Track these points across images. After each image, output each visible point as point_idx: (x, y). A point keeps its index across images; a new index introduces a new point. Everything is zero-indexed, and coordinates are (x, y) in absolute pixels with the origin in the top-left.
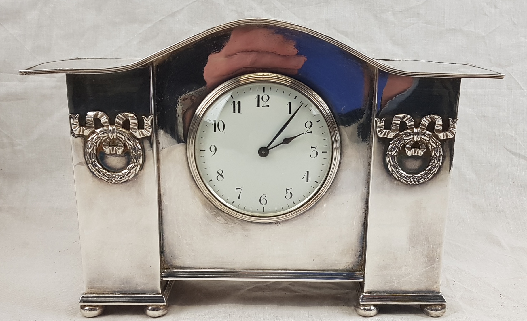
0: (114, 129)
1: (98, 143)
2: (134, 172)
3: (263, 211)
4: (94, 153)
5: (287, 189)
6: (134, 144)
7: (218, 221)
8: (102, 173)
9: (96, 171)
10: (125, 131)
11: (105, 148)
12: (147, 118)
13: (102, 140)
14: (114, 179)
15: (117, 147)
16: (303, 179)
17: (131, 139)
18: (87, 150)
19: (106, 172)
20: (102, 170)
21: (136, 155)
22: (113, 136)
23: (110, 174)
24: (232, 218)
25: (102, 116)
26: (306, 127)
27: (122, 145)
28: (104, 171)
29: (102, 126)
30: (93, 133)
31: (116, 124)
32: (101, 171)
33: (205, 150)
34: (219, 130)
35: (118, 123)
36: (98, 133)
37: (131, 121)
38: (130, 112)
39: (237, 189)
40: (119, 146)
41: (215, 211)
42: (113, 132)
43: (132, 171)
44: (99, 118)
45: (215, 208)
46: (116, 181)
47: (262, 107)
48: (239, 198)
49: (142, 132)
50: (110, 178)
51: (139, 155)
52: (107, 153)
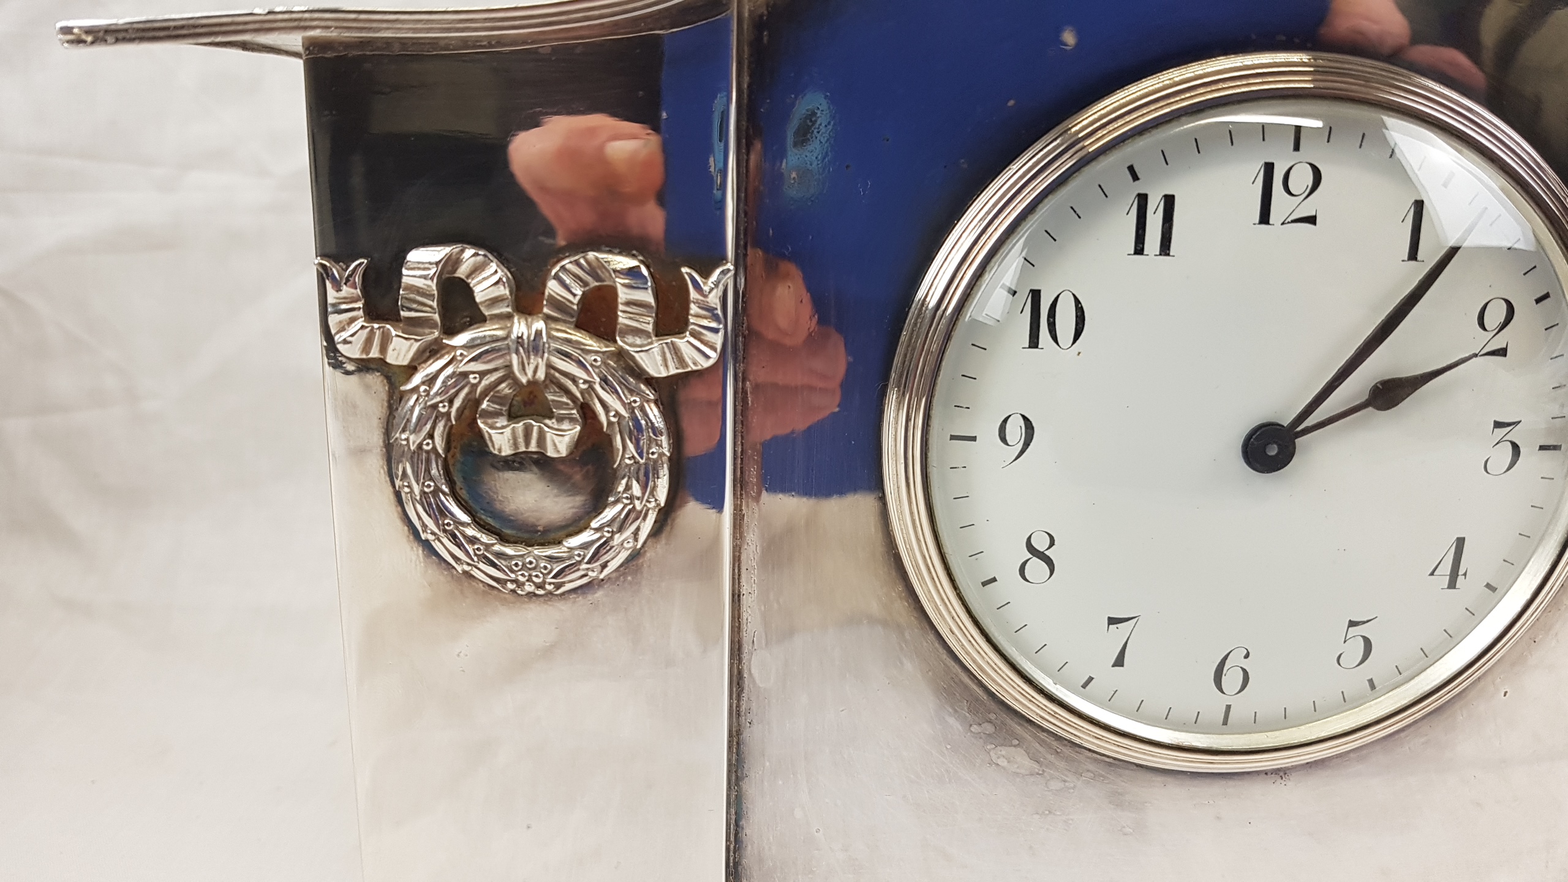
0: (538, 333)
1: (457, 403)
2: (625, 545)
3: (1225, 723)
4: (434, 448)
5: (1352, 624)
6: (633, 408)
7: (1003, 762)
8: (474, 550)
9: (445, 541)
10: (590, 342)
11: (492, 427)
12: (706, 275)
13: (474, 386)
14: (530, 575)
15: (547, 421)
16: (1432, 574)
17: (620, 383)
18: (404, 436)
19: (493, 545)
20: (470, 532)
21: (642, 461)
22: (533, 370)
23: (509, 551)
24: (1067, 751)
25: (476, 270)
26: (1484, 329)
27: (574, 411)
28: (485, 538)
29: (477, 318)
30: (432, 351)
31: (545, 310)
32: (465, 536)
33: (974, 439)
34: (1055, 338)
35: (557, 304)
36: (458, 352)
37: (623, 295)
38: (617, 251)
39: (1112, 621)
40: (560, 419)
41: (992, 716)
42: (535, 346)
43: (618, 539)
44: (463, 277)
45: (993, 706)
46: (540, 586)
47: (1283, 224)
48: (1119, 662)
49: (676, 351)
50: (512, 571)
51: (655, 461)
52: (500, 450)
